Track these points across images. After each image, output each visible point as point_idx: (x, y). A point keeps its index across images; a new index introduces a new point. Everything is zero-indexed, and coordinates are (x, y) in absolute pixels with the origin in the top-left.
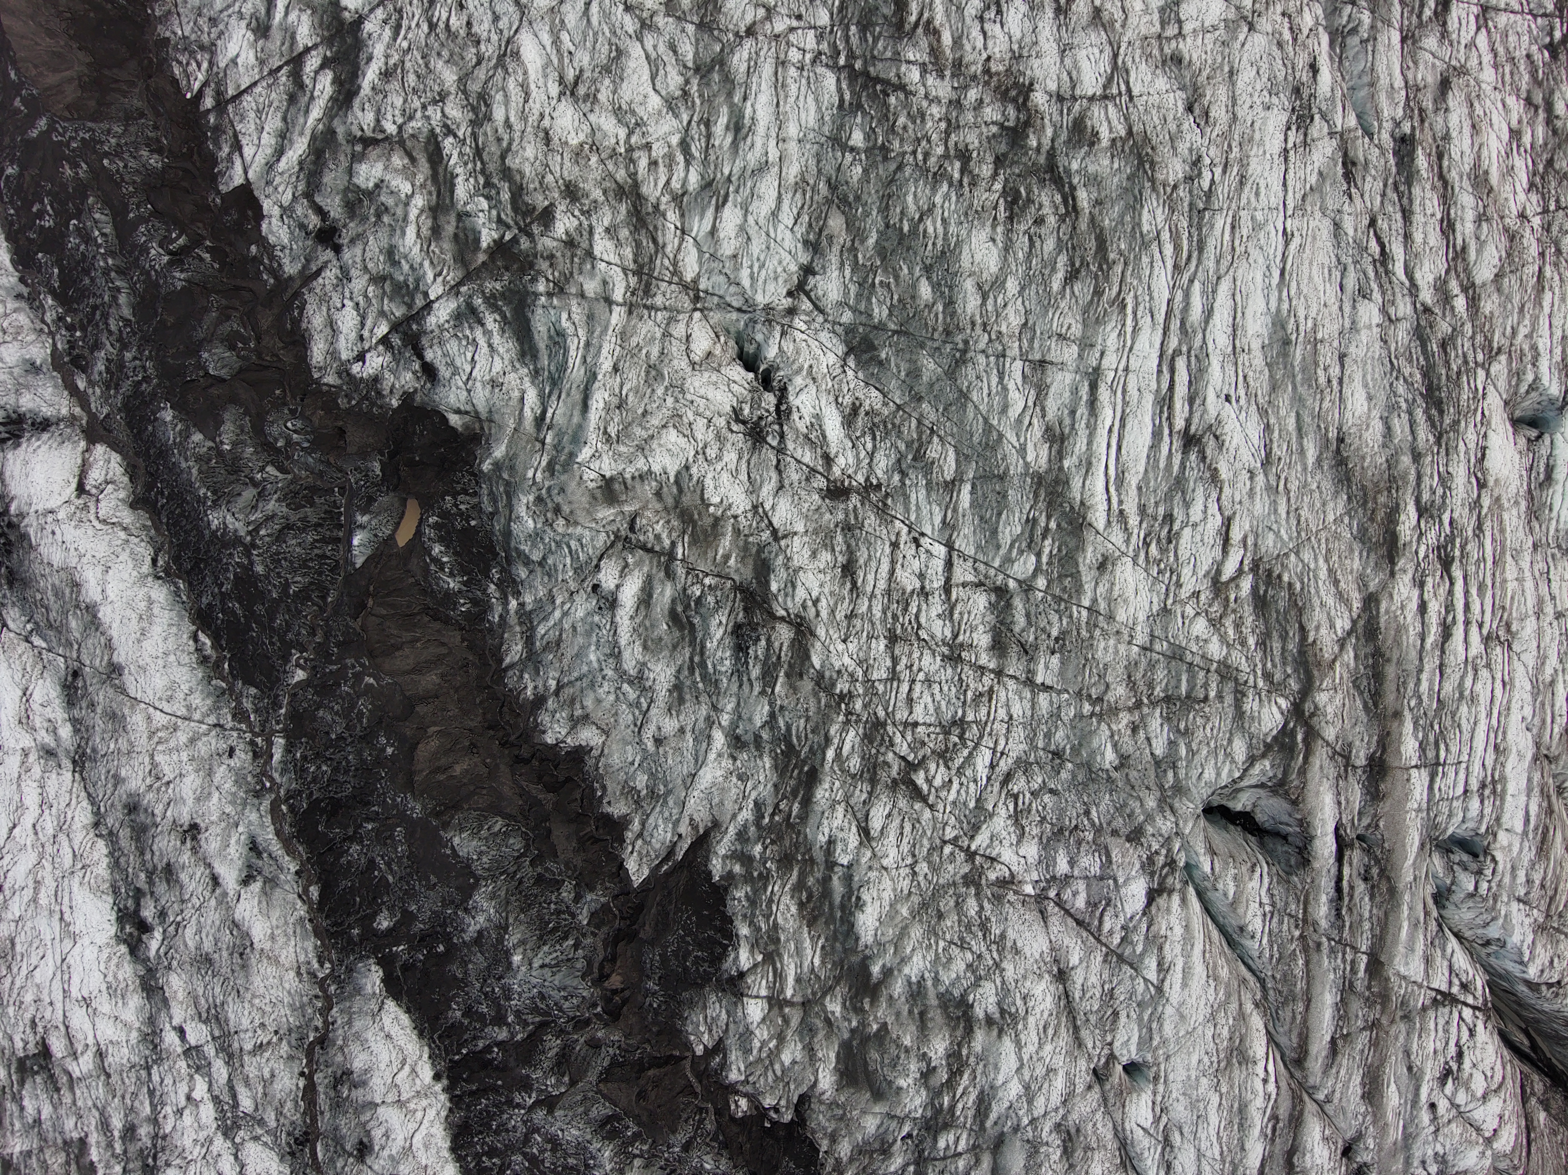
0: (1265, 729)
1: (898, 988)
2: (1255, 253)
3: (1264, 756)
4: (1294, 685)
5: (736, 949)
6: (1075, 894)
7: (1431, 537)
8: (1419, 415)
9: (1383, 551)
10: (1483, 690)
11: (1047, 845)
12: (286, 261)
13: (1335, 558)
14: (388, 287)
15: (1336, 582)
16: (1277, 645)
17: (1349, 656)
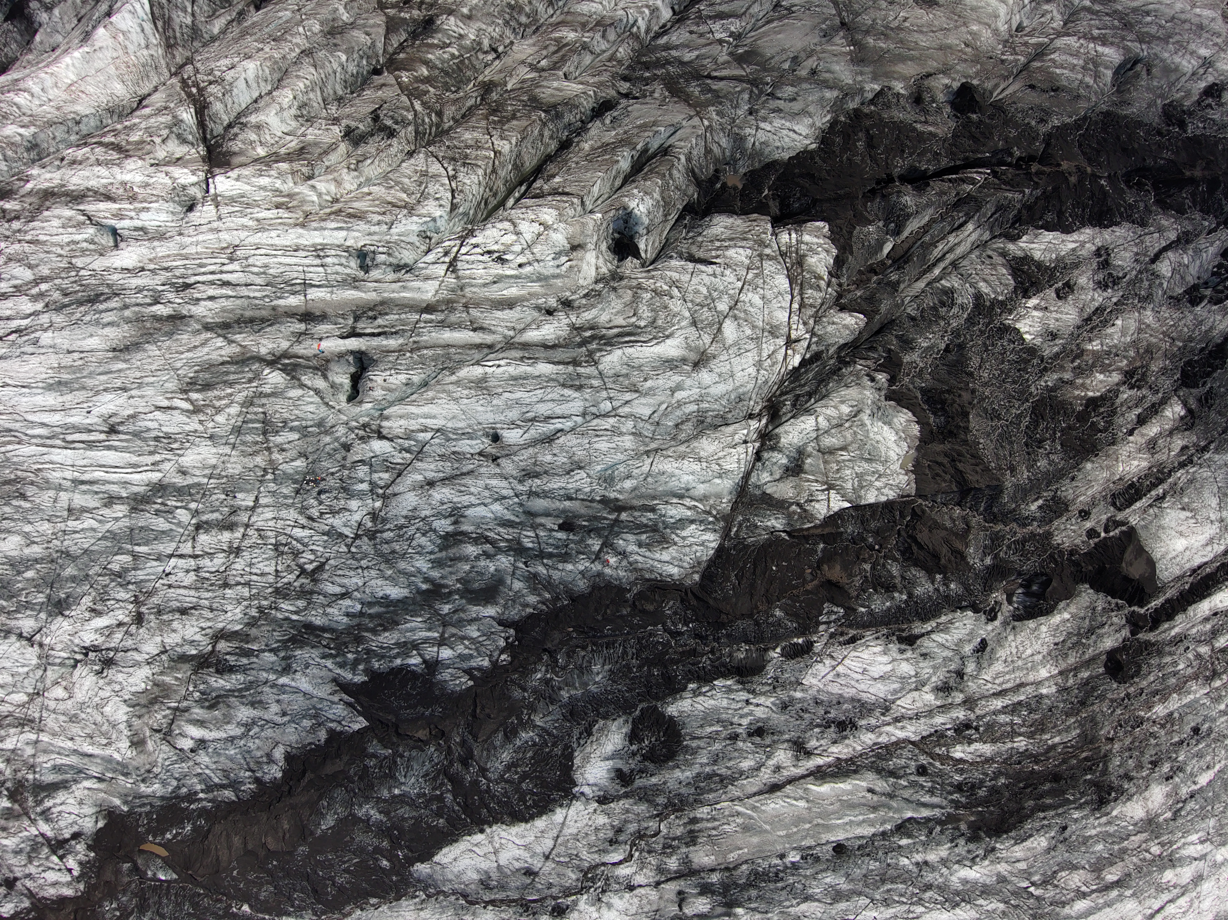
0: (282, 380)
1: (435, 574)
2: (13, 402)
3: (299, 380)
4: (256, 366)
5: (409, 665)
6: (381, 479)
7: (171, 296)
8: (102, 307)
9: (178, 322)
10: (260, 261)
11: (350, 494)
12: (23, 906)
13: (181, 349)
14: (34, 855)
15: (195, 347)
16: (232, 377)
17: (239, 338)
